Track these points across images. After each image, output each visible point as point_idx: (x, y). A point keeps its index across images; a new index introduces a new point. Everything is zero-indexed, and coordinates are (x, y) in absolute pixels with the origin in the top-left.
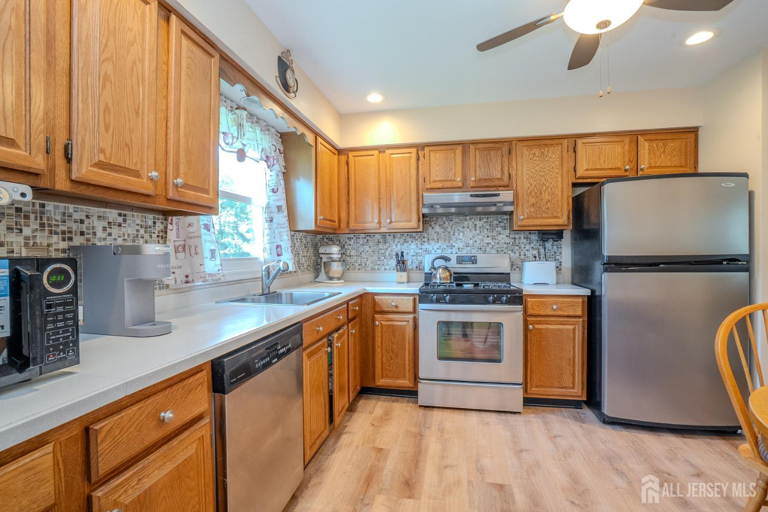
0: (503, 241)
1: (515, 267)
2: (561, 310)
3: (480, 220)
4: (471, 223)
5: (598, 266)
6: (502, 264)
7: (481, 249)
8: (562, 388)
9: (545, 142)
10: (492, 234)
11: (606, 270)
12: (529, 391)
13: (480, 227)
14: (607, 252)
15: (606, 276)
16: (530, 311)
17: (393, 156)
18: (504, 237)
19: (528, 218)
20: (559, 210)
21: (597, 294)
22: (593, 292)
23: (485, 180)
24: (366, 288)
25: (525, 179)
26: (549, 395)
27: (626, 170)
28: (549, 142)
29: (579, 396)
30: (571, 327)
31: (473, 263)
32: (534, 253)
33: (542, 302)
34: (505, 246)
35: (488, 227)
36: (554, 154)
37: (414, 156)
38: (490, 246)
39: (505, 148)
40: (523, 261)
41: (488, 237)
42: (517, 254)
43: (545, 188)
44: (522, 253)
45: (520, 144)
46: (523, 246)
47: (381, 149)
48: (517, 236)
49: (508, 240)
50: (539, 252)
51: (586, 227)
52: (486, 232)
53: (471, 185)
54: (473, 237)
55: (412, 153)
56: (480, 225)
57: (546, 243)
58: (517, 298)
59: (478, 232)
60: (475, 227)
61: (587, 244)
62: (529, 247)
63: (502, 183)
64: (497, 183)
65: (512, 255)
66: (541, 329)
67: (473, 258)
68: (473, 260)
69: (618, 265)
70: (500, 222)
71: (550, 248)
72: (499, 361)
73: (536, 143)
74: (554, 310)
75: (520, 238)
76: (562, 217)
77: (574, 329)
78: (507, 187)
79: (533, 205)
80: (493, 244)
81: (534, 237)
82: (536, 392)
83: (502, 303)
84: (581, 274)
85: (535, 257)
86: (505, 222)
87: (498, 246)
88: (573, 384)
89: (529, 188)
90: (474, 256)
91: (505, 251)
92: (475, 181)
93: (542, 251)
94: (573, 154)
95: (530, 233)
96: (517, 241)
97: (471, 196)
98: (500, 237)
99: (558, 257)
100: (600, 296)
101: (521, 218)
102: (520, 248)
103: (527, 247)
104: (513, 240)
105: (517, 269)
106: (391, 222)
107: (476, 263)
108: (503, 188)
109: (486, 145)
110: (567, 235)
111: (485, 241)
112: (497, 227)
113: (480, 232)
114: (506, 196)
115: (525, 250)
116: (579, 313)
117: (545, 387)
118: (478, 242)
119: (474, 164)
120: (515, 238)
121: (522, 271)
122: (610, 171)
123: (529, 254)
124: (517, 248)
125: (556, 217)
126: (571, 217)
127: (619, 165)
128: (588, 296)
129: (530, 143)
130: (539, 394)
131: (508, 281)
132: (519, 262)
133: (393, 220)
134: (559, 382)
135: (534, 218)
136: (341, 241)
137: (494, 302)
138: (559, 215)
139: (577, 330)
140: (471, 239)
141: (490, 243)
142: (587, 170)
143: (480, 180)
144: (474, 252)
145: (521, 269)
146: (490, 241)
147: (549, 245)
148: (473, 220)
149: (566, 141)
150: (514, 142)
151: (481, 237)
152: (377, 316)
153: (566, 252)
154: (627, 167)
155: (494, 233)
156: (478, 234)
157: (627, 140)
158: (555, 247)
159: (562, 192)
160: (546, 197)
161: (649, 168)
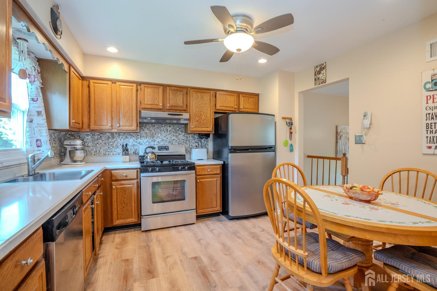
0: (181, 138)
1: (187, 152)
2: (212, 172)
3: (170, 127)
4: (165, 128)
5: (226, 151)
6: (181, 151)
7: (170, 142)
8: (212, 208)
9: (203, 91)
10: (176, 134)
11: (231, 152)
12: (198, 212)
13: (170, 131)
14: (231, 144)
15: (230, 155)
16: (198, 173)
17: (122, 86)
18: (182, 136)
19: (194, 127)
20: (209, 124)
21: (226, 163)
22: (224, 162)
23: (174, 106)
24: (106, 166)
25: (194, 108)
26: (207, 212)
27: (235, 108)
28: (205, 91)
29: (219, 210)
30: (215, 179)
31: (167, 150)
32: (196, 144)
33: (203, 168)
34: (182, 141)
35: (174, 131)
36: (207, 97)
37: (134, 88)
38: (175, 141)
39: (185, 91)
40: (191, 149)
41: (174, 136)
42: (188, 145)
43: (203, 113)
44: (191, 144)
45: (192, 90)
46: (191, 141)
47: (114, 81)
48: (188, 136)
49: (184, 138)
50: (198, 144)
51: (220, 133)
52: (173, 133)
53: (167, 108)
54: (166, 136)
55: (133, 86)
56: (170, 130)
57: (202, 139)
58: (192, 167)
59: (169, 133)
60: (167, 131)
61: (219, 140)
62: (193, 141)
63: (183, 109)
64: (180, 108)
65: (186, 145)
66: (202, 181)
67: (167, 147)
68: (167, 148)
69: (235, 150)
70: (180, 128)
71: (203, 142)
72: (184, 199)
73: (199, 90)
74: (208, 172)
75: (190, 137)
76: (210, 128)
77: (217, 180)
78: (185, 111)
79: (197, 121)
80: (176, 140)
81: (196, 137)
82: (201, 212)
83: (185, 170)
84: (217, 154)
85: (197, 146)
86: (182, 128)
87: (179, 141)
88: (217, 205)
89: (196, 112)
90: (167, 146)
91: (182, 143)
92: (170, 106)
93: (200, 143)
94: (215, 98)
95: (194, 135)
96: (188, 138)
97: (168, 114)
98: (180, 136)
99: (207, 147)
100: (228, 164)
101: (192, 127)
102: (189, 142)
103: (193, 142)
104: (186, 138)
105: (188, 153)
106: (120, 126)
107: (168, 150)
108: (183, 112)
109: (175, 88)
110: (211, 136)
111: (172, 138)
112: (179, 131)
113: (170, 133)
114: (186, 116)
115: (192, 143)
116: (219, 172)
117: (205, 209)
118: (169, 138)
119: (169, 97)
120: (187, 137)
121: (191, 153)
122: (229, 108)
123: (194, 145)
124: (188, 142)
125: (208, 127)
126: (214, 128)
127: (233, 105)
128: (222, 164)
129: (196, 90)
131: (185, 159)
132: (189, 149)
133: (121, 125)
134: (211, 205)
135: (198, 127)
136: (81, 136)
137: (181, 170)
138: (209, 126)
139: (218, 180)
140: (165, 137)
141: (175, 139)
142: (220, 106)
143: (172, 106)
144: (167, 144)
145: (190, 153)
146: (175, 138)
147: (203, 140)
148: (166, 127)
149: (212, 92)
150: (189, 89)
151: (170, 136)
152: (113, 183)
153: (210, 143)
154: (236, 107)
155: (177, 134)
156: (169, 134)
157: (236, 95)
158: (205, 142)
159: (210, 115)
160: (203, 117)
161: (243, 108)
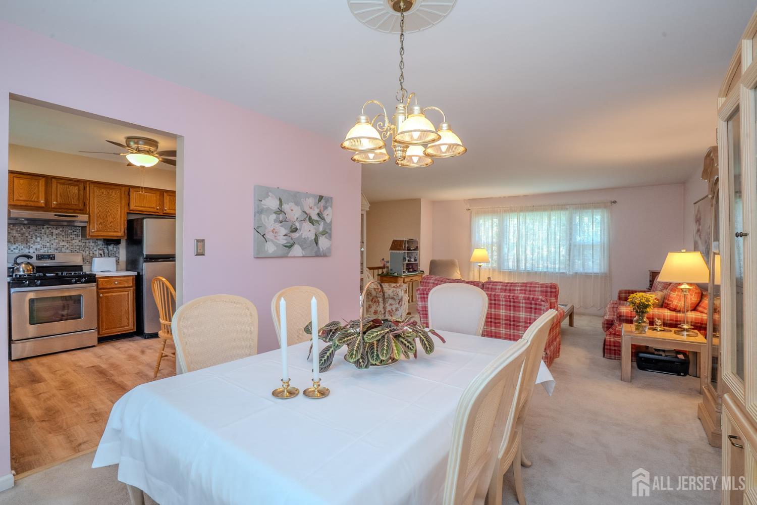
0: (76, 244)
1: (86, 261)
2: (120, 284)
3: (57, 229)
4: (47, 231)
5: (141, 260)
6: (77, 260)
7: (57, 249)
8: (122, 327)
9: (110, 186)
10: (67, 239)
11: (145, 262)
12: (101, 333)
13: (56, 234)
14: (146, 252)
15: (145, 264)
16: (101, 286)
18: (76, 242)
19: (96, 231)
20: (119, 227)
21: (141, 274)
22: (139, 273)
23: (65, 204)
25: (96, 207)
26: (113, 333)
27: (157, 209)
28: (113, 187)
29: (132, 330)
30: (127, 293)
31: (51, 259)
32: (100, 252)
33: (108, 281)
34: (78, 247)
35: (63, 234)
36: (115, 194)
38: (65, 247)
39: (82, 185)
40: (92, 258)
41: (63, 241)
42: (87, 253)
43: (109, 214)
44: (91, 252)
45: (92, 186)
46: (92, 248)
48: (87, 241)
49: (80, 244)
50: (104, 252)
51: (135, 238)
52: (61, 237)
53: (53, 206)
54: (50, 241)
56: (57, 233)
57: (109, 246)
58: (92, 278)
59: (54, 237)
60: (52, 234)
61: (135, 248)
62: (96, 248)
63: (78, 208)
64: (75, 207)
65: (84, 253)
66: (108, 296)
67: (51, 256)
68: (51, 257)
69: (151, 259)
70: (73, 231)
71: (112, 249)
72: (79, 318)
73: (104, 186)
74: (116, 284)
75: (90, 242)
76: (120, 231)
77: (128, 294)
78: (83, 211)
79: (101, 223)
80: (68, 246)
81: (100, 242)
82: (105, 333)
83: (82, 283)
84: (132, 264)
85: (101, 255)
86: (78, 231)
87: (72, 247)
88: (128, 323)
89: (98, 213)
90: (52, 255)
91: (78, 251)
92: (57, 204)
93: (106, 251)
94: (128, 196)
95: (97, 240)
96: (87, 244)
97: (55, 215)
98: (73, 242)
99: (117, 255)
100: (142, 275)
101: (93, 229)
102: (89, 249)
103: (95, 249)
104: (84, 244)
105: (87, 263)
107: (54, 259)
108: (79, 212)
109: (66, 181)
110: (123, 243)
111: (61, 244)
112: (71, 235)
113: (57, 237)
114: (84, 217)
115: (93, 250)
116: (131, 285)
117: (112, 329)
118: (55, 244)
119: (55, 193)
120: (86, 242)
122: (149, 209)
123: (97, 253)
124: (87, 249)
125: (117, 232)
126: (126, 232)
127: (154, 206)
128: (136, 276)
129: (100, 185)
130: (108, 334)
131: (81, 270)
132: (88, 258)
134: (120, 324)
135: (101, 231)
137: (76, 283)
138: (119, 230)
139: (130, 295)
140: (48, 242)
141: (65, 246)
142: (136, 206)
143: (60, 204)
144: (51, 252)
145: (91, 263)
146: (66, 244)
147: (111, 247)
148: (50, 229)
149: (124, 188)
150: (88, 183)
151: (57, 241)
153: (122, 251)
154: (158, 208)
155: (69, 239)
156: (55, 239)
157: (158, 193)
158: (115, 249)
159: (121, 217)
160: (110, 219)
161: (169, 209)
